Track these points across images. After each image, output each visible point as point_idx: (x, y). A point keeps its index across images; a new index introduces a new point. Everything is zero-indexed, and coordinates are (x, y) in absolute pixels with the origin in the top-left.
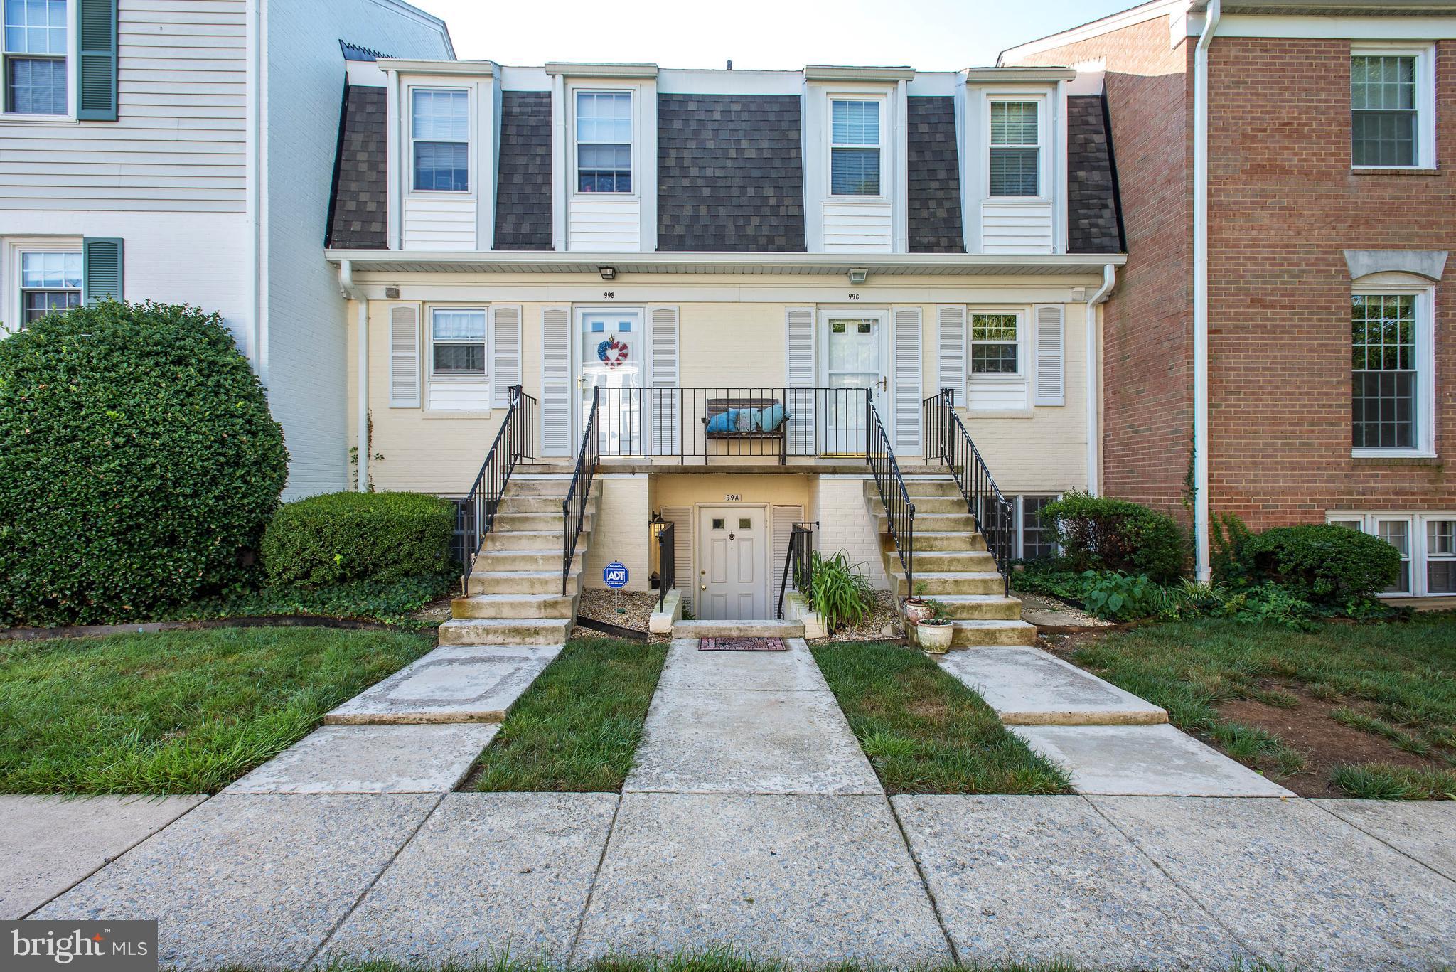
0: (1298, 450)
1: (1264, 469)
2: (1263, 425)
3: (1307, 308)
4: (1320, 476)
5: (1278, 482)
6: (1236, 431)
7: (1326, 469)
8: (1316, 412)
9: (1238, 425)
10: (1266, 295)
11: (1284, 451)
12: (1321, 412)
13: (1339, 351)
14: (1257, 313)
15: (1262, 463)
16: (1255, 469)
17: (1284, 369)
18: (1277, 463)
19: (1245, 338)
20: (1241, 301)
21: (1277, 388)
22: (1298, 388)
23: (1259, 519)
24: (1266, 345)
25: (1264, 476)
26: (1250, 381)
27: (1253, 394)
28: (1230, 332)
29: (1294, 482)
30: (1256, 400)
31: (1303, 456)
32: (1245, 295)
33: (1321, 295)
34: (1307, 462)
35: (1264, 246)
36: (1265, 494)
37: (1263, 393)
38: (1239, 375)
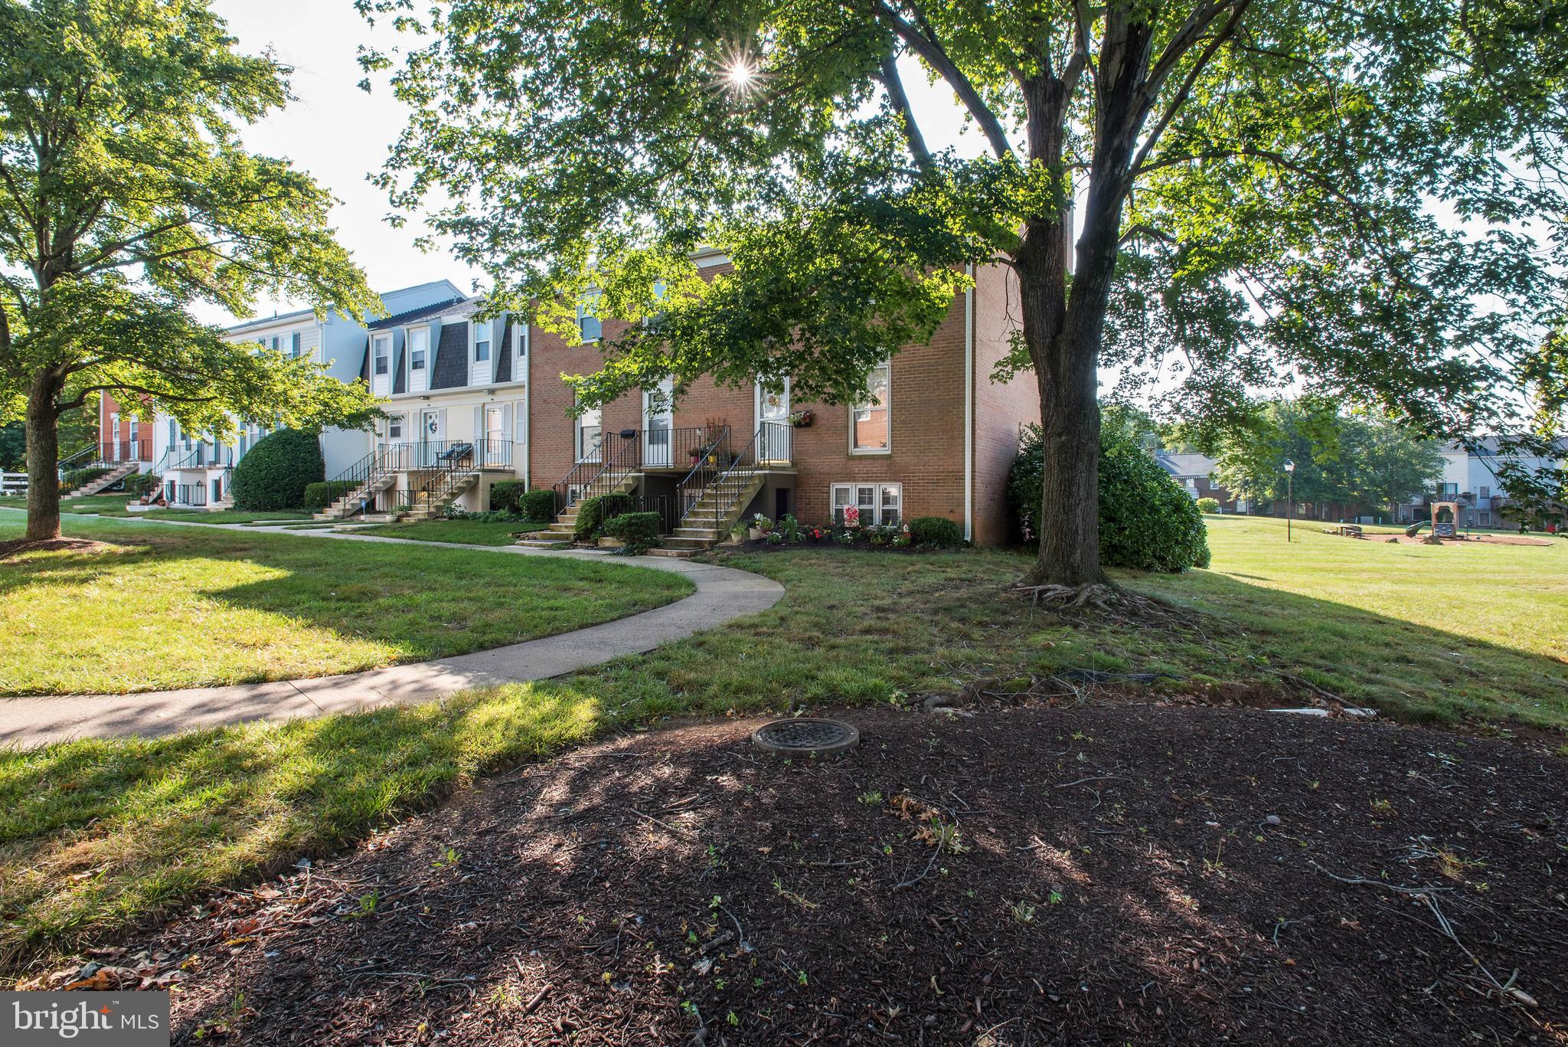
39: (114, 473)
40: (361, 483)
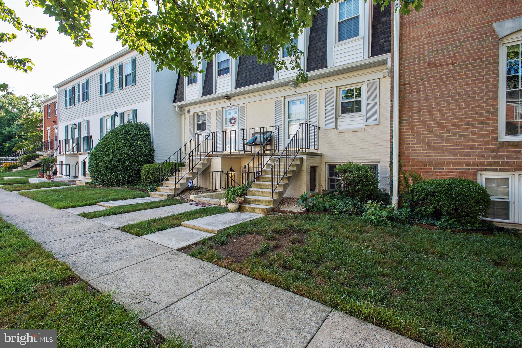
0: (458, 139)
1: (435, 150)
2: (434, 127)
3: (464, 61)
4: (474, 152)
5: (445, 156)
6: (418, 131)
7: (477, 148)
8: (471, 117)
9: (419, 128)
10: (437, 60)
11: (448, 139)
12: (475, 117)
13: (489, 82)
14: (431, 70)
15: (433, 146)
16: (429, 150)
17: (448, 97)
18: (443, 146)
19: (424, 84)
20: (422, 66)
21: (444, 107)
22: (458, 105)
23: (432, 175)
24: (437, 86)
25: (435, 153)
26: (427, 106)
27: (428, 112)
28: (415, 83)
29: (454, 156)
30: (430, 115)
31: (461, 142)
32: (424, 63)
33: (475, 53)
34: (464, 145)
35: (436, 35)
36: (435, 162)
37: (435, 111)
38: (420, 103)
39: (41, 157)
40: (183, 165)
